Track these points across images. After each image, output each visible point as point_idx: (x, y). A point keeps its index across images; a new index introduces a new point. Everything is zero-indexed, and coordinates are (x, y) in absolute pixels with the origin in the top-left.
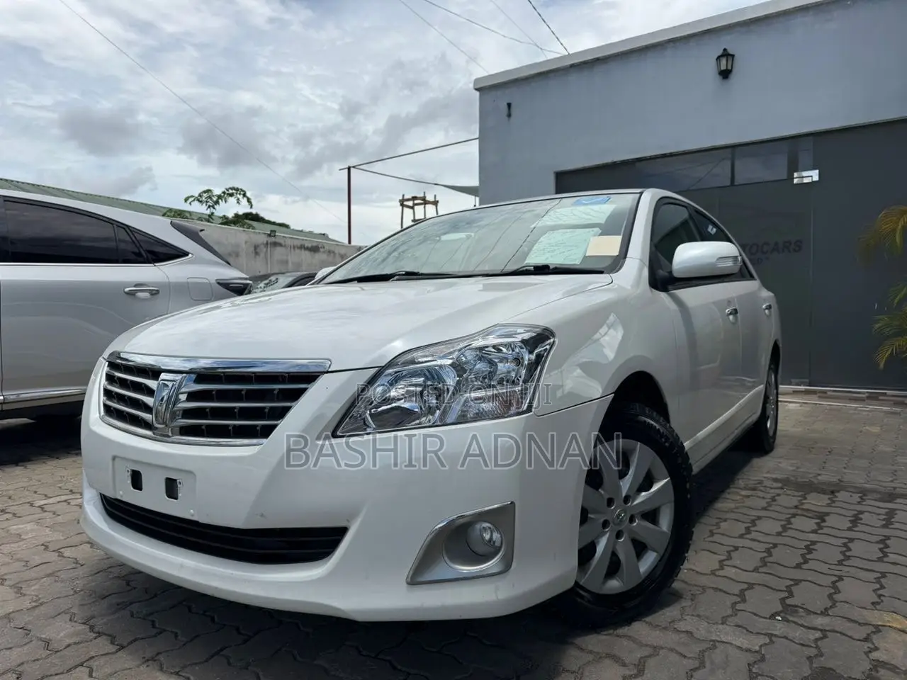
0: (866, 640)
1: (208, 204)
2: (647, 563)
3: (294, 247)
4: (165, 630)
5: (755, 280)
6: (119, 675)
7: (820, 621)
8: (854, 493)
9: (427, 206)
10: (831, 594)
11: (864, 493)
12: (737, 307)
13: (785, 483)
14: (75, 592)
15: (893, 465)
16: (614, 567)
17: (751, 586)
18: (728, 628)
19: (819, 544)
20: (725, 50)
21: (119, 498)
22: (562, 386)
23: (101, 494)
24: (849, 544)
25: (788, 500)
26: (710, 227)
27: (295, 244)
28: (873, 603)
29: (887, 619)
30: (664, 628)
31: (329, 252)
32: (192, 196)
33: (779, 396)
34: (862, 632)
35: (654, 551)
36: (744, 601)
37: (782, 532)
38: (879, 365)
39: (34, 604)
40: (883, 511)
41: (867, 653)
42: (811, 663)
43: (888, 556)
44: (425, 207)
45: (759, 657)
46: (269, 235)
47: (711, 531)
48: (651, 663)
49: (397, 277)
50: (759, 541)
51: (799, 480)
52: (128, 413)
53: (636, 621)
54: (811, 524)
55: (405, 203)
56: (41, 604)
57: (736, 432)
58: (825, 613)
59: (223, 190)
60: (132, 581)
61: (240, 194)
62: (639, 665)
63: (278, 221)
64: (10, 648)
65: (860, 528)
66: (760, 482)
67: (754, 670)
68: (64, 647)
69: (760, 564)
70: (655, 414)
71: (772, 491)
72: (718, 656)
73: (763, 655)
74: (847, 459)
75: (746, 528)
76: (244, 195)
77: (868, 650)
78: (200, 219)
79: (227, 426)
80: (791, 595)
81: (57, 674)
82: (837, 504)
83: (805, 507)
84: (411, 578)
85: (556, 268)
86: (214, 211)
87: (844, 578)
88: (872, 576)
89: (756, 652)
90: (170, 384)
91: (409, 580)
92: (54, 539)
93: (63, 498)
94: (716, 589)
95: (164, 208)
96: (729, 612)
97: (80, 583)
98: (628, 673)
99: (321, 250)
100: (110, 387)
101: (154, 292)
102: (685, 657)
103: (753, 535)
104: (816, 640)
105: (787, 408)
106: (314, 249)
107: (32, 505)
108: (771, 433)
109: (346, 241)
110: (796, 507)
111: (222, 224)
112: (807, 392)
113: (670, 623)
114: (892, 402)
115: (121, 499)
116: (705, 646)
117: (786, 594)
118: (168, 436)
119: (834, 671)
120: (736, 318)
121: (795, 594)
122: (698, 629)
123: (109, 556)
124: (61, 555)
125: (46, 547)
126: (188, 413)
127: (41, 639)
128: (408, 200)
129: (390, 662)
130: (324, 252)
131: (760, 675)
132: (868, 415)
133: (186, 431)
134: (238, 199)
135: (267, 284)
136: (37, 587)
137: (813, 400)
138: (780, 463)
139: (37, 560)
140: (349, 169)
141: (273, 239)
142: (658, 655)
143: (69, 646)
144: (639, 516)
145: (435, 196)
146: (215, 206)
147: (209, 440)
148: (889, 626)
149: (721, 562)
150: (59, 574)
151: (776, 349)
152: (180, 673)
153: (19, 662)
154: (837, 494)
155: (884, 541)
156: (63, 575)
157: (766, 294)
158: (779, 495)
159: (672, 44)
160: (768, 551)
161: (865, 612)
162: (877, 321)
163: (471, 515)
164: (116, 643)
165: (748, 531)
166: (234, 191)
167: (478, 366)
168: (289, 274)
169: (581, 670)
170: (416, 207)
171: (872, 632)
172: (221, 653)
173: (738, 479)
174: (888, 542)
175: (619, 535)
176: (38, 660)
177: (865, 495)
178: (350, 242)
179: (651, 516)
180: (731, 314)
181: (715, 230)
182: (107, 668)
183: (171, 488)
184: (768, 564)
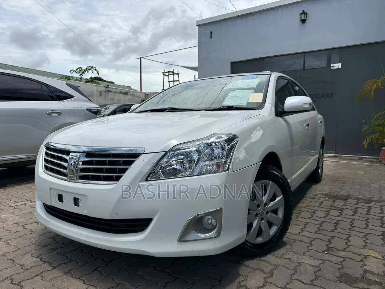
0: (361, 261)
1: (80, 73)
2: (273, 230)
3: (117, 93)
4: (72, 260)
5: (315, 110)
6: (54, 279)
7: (342, 254)
8: (354, 200)
9: (175, 75)
10: (346, 242)
11: (358, 200)
12: (309, 123)
13: (326, 195)
14: (32, 244)
15: (370, 188)
16: (260, 232)
17: (314, 239)
18: (305, 257)
19: (341, 222)
20: (303, 11)
21: (53, 205)
22: (239, 157)
23: (43, 203)
24: (353, 222)
25: (328, 203)
26: (296, 87)
27: (117, 91)
28: (363, 246)
29: (369, 252)
30: (280, 257)
31: (132, 95)
32: (73, 70)
33: (324, 158)
34: (359, 258)
35: (276, 226)
36: (312, 245)
37: (326, 216)
38: (364, 146)
39: (15, 249)
40: (366, 207)
41: (361, 267)
42: (340, 271)
43: (369, 226)
44: (173, 76)
45: (319, 269)
46: (106, 87)
47: (297, 216)
48: (275, 272)
49: (168, 110)
50: (317, 220)
51: (332, 194)
52: (56, 169)
53: (269, 254)
54: (337, 213)
55: (165, 74)
56: (18, 249)
57: (307, 175)
58: (344, 250)
59: (86, 67)
60: (56, 239)
61: (93, 69)
62: (270, 273)
63: (109, 81)
64: (7, 268)
65: (357, 214)
66: (316, 195)
67: (317, 274)
68: (30, 268)
69: (317, 230)
70: (277, 169)
71: (321, 199)
72: (302, 268)
73: (320, 268)
74: (351, 185)
75: (311, 215)
76: (96, 70)
77: (362, 265)
78: (76, 80)
79: (100, 176)
80: (331, 243)
81: (28, 279)
82: (348, 204)
83: (334, 206)
84: (179, 239)
85: (236, 107)
86: (82, 76)
87: (352, 236)
88: (363, 235)
89: (317, 267)
90: (75, 158)
91: (178, 240)
92: (20, 221)
93: (23, 203)
94: (300, 241)
95: (61, 75)
96: (306, 250)
97: (34, 240)
98: (266, 276)
99: (129, 94)
100: (47, 158)
101: (59, 113)
102: (289, 269)
103: (314, 218)
104: (341, 262)
105: (326, 163)
106: (126, 94)
107: (10, 206)
108: (320, 175)
109: (140, 90)
110: (331, 206)
111: (85, 82)
112: (334, 157)
113: (282, 255)
114: (368, 161)
115: (54, 206)
116: (297, 264)
117: (328, 243)
118: (75, 180)
119: (349, 274)
120: (308, 127)
121: (332, 242)
122: (293, 257)
123: (45, 228)
124: (24, 228)
125: (18, 225)
126: (83, 170)
127: (20, 265)
128: (166, 72)
129: (168, 272)
130: (130, 95)
131: (319, 276)
132: (359, 166)
133: (82, 178)
134: (93, 71)
135: (106, 109)
136: (16, 242)
137: (336, 160)
138: (324, 187)
139: (14, 230)
140: (141, 58)
141: (107, 89)
142: (278, 268)
143: (32, 267)
144: (270, 211)
145: (178, 71)
146: (83, 74)
147: (92, 181)
148: (370, 256)
149: (302, 229)
150: (24, 236)
151: (323, 139)
152: (80, 278)
153: (11, 274)
154: (347, 200)
155: (367, 220)
156: (26, 237)
157: (320, 116)
158: (324, 201)
159: (281, 8)
160: (321, 225)
161: (361, 250)
162: (364, 128)
163: (204, 214)
164: (52, 266)
165: (312, 216)
166: (91, 68)
167: (206, 151)
168: (115, 104)
169: (247, 275)
170: (170, 76)
171: (364, 258)
172: (97, 269)
173: (307, 194)
174: (369, 220)
175: (262, 219)
176: (19, 273)
177: (359, 201)
178: (141, 91)
179: (275, 211)
180: (306, 126)
181: (298, 88)
182: (49, 276)
183: (76, 202)
184: (321, 230)
